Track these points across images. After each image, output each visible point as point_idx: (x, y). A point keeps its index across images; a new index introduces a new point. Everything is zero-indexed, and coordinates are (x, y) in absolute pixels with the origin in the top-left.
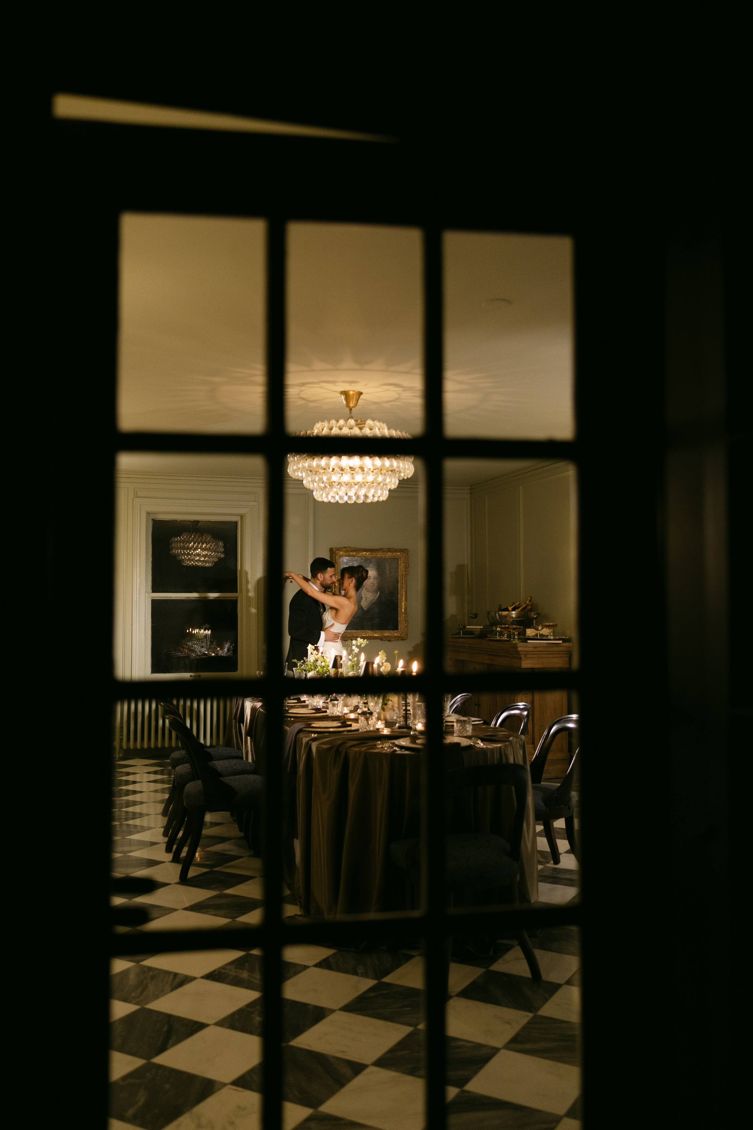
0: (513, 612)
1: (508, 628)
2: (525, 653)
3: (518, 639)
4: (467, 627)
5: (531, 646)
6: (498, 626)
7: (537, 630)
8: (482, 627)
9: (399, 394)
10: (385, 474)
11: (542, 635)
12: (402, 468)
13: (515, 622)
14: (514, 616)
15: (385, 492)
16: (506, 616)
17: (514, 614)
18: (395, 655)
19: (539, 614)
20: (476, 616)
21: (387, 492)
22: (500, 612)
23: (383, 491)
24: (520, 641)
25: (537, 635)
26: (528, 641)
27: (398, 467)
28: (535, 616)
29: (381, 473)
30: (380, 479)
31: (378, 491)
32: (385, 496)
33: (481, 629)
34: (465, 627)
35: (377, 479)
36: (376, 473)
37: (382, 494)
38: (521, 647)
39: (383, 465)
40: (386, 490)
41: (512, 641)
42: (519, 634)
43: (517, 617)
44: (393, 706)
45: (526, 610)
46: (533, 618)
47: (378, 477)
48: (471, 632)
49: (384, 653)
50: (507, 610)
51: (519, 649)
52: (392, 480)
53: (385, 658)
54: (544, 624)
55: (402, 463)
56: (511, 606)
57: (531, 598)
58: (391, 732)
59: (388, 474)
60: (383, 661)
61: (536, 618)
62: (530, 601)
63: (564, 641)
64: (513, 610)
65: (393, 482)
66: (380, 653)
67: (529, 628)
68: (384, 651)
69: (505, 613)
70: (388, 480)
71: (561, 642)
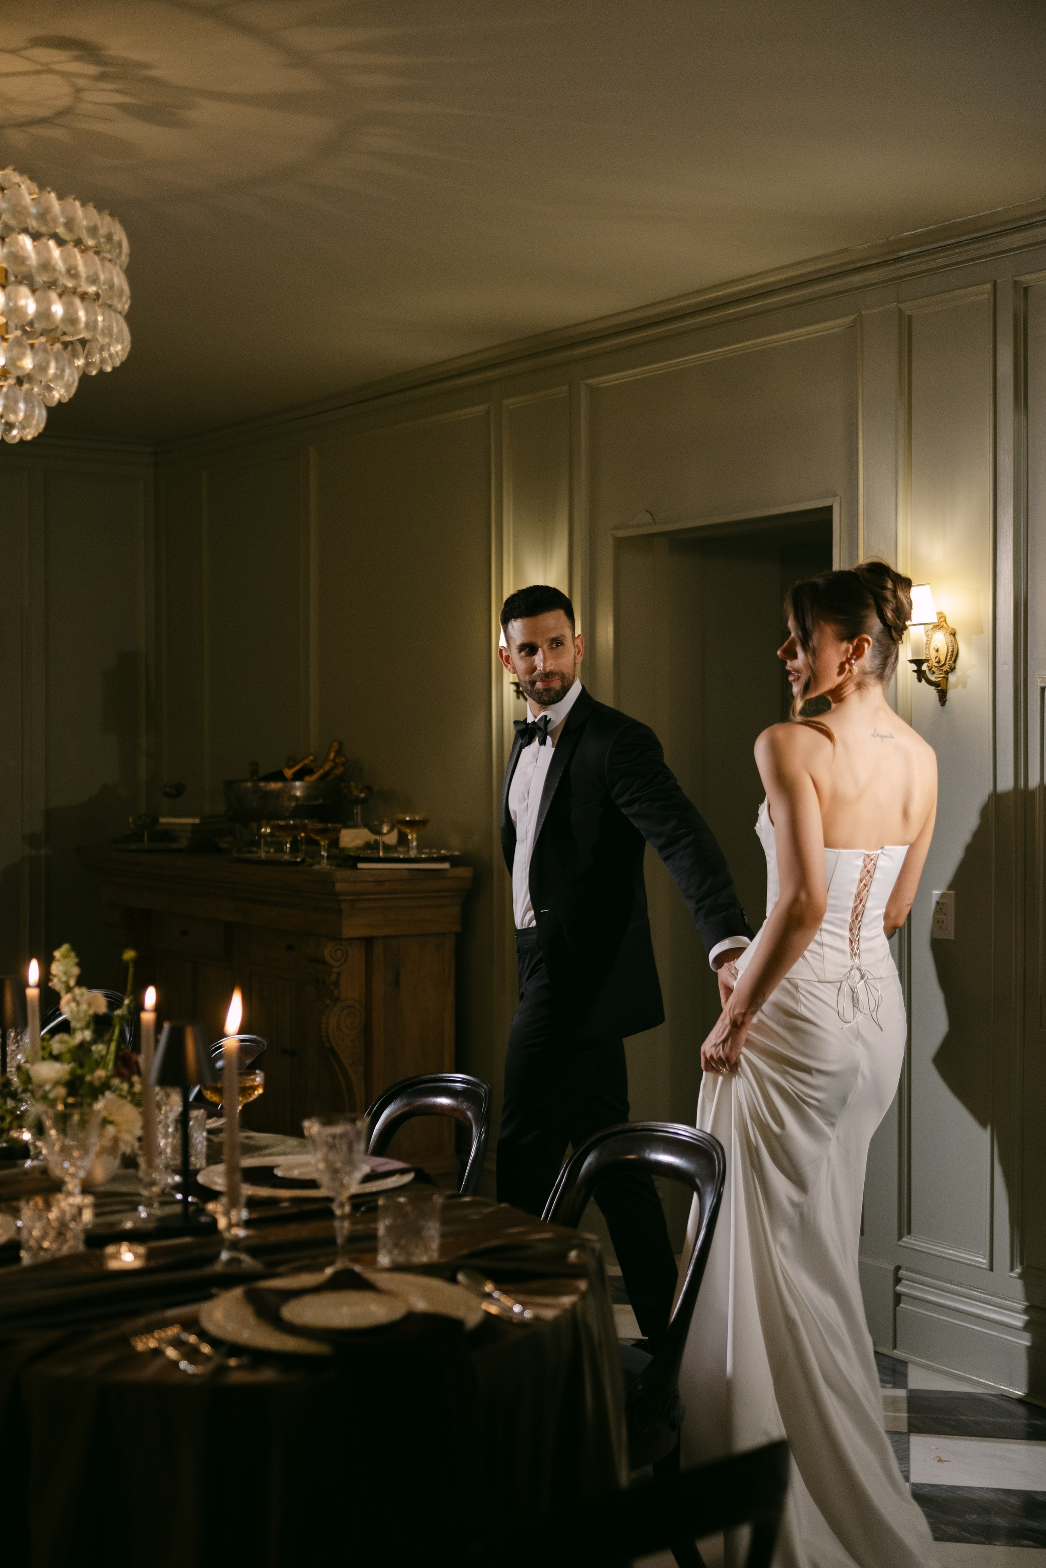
0: (298, 784)
1: (294, 827)
2: (354, 897)
3: (328, 857)
4: (163, 820)
5: (370, 879)
6: (264, 822)
7: (377, 831)
8: (197, 821)
9: (78, 90)
10: (45, 351)
11: (387, 848)
12: (102, 331)
13: (305, 809)
14: (298, 793)
15: (37, 411)
16: (278, 794)
17: (298, 789)
18: (125, 966)
19: (369, 788)
20: (178, 791)
21: (44, 413)
22: (262, 784)
23: (33, 407)
24: (331, 865)
25: (372, 846)
26: (361, 865)
27: (91, 325)
28: (362, 795)
29: (32, 346)
30: (28, 363)
31: (16, 402)
32: (38, 423)
33: (194, 825)
34: (156, 821)
35: (19, 364)
36: (18, 342)
37: (28, 417)
38: (343, 881)
39: (45, 314)
40: (40, 407)
41: (311, 865)
42: (330, 845)
43: (307, 797)
44: (116, 1140)
45: (331, 777)
46: (358, 801)
47: (21, 357)
48: (168, 835)
49: (73, 954)
50: (278, 776)
51: (339, 887)
52: (63, 371)
53: (76, 971)
54: (400, 816)
55: (103, 314)
56: (290, 767)
57: (341, 744)
58: (150, 1256)
59: (52, 349)
60: (72, 983)
61: (365, 800)
62: (339, 753)
63: (454, 861)
64: (298, 776)
65: (66, 378)
66: (57, 954)
67: (347, 827)
68: (75, 948)
69: (274, 786)
70: (52, 371)
71: (446, 866)
